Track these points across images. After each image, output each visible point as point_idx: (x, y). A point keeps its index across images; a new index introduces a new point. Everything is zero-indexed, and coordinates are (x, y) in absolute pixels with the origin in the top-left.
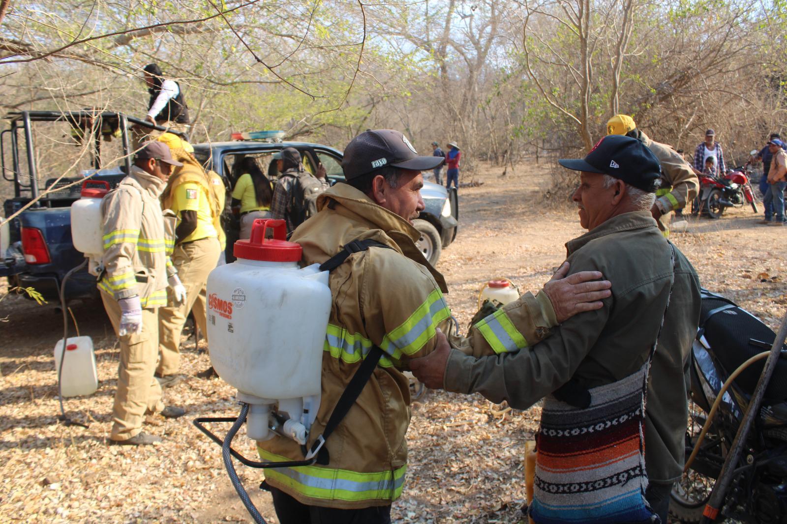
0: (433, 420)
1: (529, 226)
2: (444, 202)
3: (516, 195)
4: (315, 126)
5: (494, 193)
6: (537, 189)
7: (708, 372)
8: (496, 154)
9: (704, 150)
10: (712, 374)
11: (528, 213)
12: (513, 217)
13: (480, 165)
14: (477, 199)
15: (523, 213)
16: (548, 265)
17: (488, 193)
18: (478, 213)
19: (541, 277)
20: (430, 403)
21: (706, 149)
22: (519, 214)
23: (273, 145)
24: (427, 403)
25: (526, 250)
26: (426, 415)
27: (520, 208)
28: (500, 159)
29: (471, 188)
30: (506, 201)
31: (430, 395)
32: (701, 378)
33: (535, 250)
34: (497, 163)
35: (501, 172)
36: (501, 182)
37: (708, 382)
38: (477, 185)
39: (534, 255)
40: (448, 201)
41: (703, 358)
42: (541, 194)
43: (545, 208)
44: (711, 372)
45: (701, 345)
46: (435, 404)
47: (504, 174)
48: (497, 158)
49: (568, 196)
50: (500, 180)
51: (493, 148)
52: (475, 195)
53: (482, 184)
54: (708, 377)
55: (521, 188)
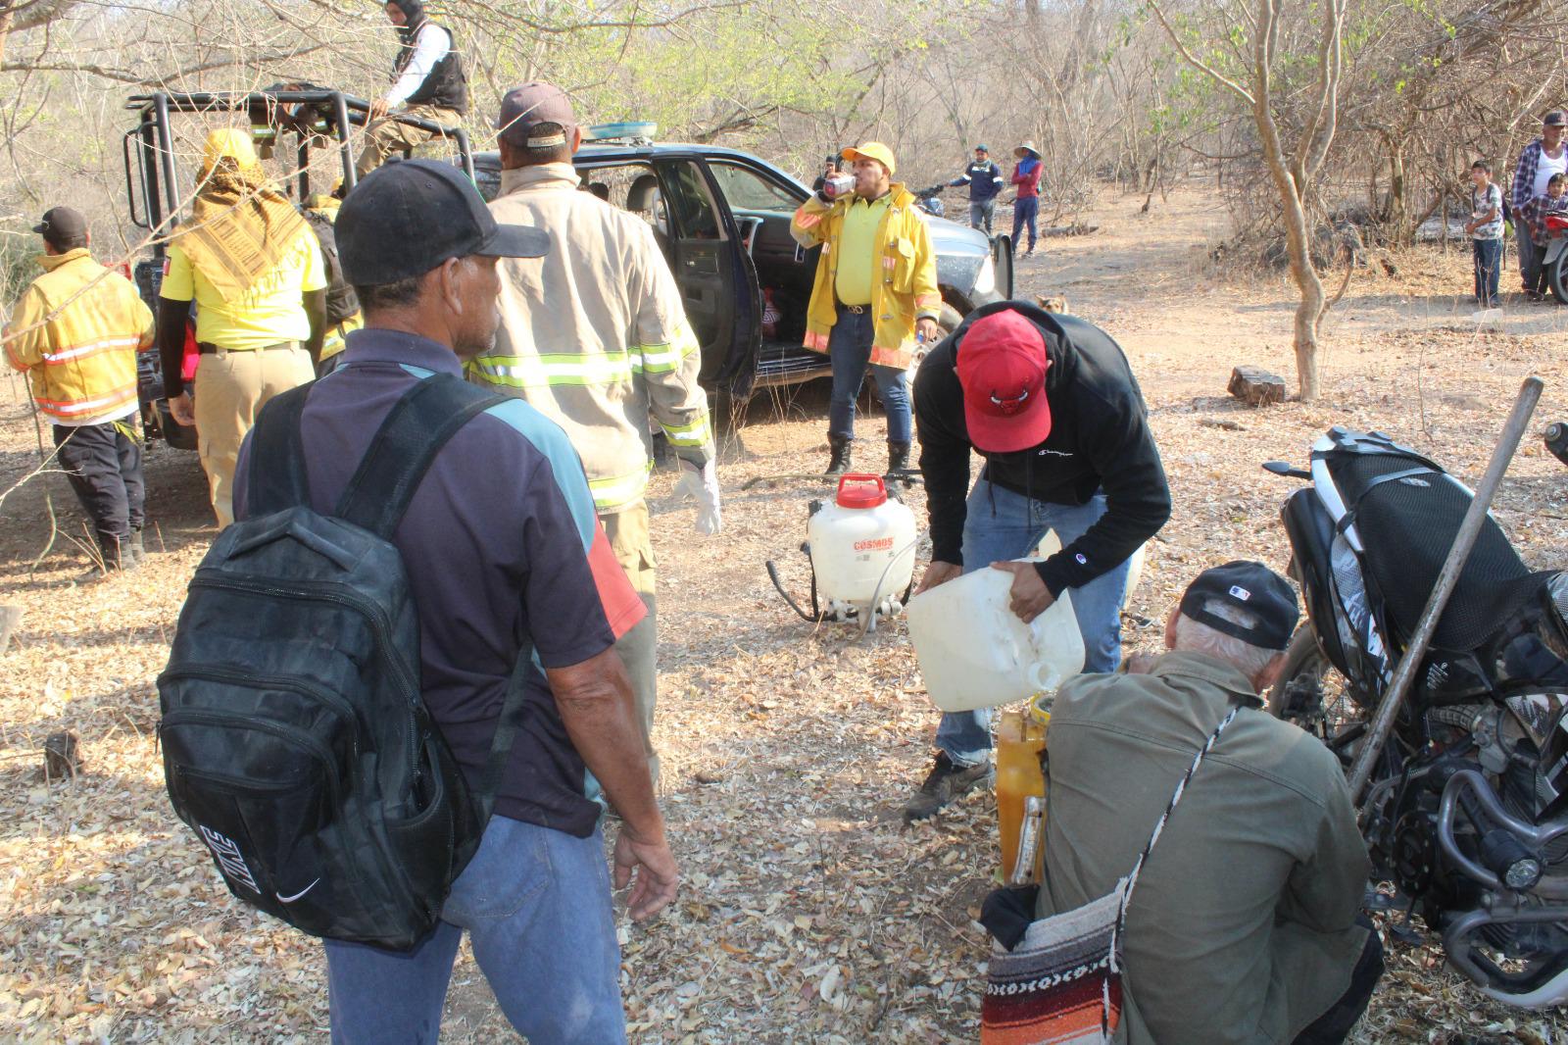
0: (881, 679)
1: (1170, 315)
2: (981, 264)
3: (1157, 253)
4: (759, 113)
5: (1115, 248)
6: (1203, 240)
7: (1350, 597)
8: (1133, 167)
9: (1538, 156)
10: (1357, 601)
11: (1174, 290)
12: (1142, 297)
13: (1096, 191)
14: (1078, 260)
15: (1164, 289)
16: (1188, 393)
17: (1102, 248)
18: (1074, 288)
19: (1165, 417)
20: (881, 650)
21: (1543, 155)
22: (1157, 291)
23: (633, 150)
24: (877, 647)
25: (1151, 364)
26: (870, 670)
27: (1162, 277)
28: (1142, 178)
29: (1071, 239)
30: (1133, 265)
31: (886, 634)
32: (1337, 607)
33: (1169, 364)
34: (1136, 187)
35: (1140, 206)
36: (1136, 224)
37: (1347, 615)
38: (1083, 230)
39: (1165, 374)
40: (989, 262)
41: (1346, 569)
42: (1206, 251)
43: (1209, 278)
44: (1357, 596)
45: (1348, 544)
46: (891, 651)
47: (1145, 208)
48: (1136, 176)
49: (1259, 254)
50: (1136, 221)
51: (1128, 155)
52: (1075, 251)
53: (1094, 229)
54: (1348, 605)
55: (1172, 239)
